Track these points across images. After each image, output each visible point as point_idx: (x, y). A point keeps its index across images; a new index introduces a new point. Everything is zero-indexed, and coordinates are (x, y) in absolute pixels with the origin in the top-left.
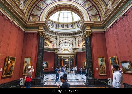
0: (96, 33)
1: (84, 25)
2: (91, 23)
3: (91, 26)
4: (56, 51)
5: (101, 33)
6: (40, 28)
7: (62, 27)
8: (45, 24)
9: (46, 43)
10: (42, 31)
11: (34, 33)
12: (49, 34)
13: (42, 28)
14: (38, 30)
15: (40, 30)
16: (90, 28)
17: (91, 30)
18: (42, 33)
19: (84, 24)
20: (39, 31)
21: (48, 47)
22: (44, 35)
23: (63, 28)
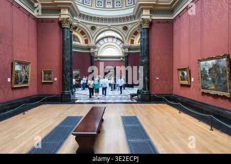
0: (159, 21)
1: (139, 7)
2: (150, 4)
3: (152, 9)
4: (92, 50)
5: (168, 21)
6: (62, 12)
7: (102, 6)
8: (71, 4)
9: (75, 36)
10: (67, 16)
11: (52, 21)
12: (79, 20)
13: (67, 12)
14: (60, 15)
15: (63, 15)
16: (149, 12)
17: (151, 16)
18: (67, 20)
19: (140, 4)
20: (62, 17)
21: (79, 43)
22: (71, 25)
23: (104, 7)
